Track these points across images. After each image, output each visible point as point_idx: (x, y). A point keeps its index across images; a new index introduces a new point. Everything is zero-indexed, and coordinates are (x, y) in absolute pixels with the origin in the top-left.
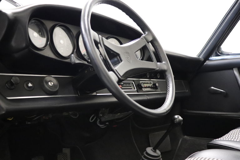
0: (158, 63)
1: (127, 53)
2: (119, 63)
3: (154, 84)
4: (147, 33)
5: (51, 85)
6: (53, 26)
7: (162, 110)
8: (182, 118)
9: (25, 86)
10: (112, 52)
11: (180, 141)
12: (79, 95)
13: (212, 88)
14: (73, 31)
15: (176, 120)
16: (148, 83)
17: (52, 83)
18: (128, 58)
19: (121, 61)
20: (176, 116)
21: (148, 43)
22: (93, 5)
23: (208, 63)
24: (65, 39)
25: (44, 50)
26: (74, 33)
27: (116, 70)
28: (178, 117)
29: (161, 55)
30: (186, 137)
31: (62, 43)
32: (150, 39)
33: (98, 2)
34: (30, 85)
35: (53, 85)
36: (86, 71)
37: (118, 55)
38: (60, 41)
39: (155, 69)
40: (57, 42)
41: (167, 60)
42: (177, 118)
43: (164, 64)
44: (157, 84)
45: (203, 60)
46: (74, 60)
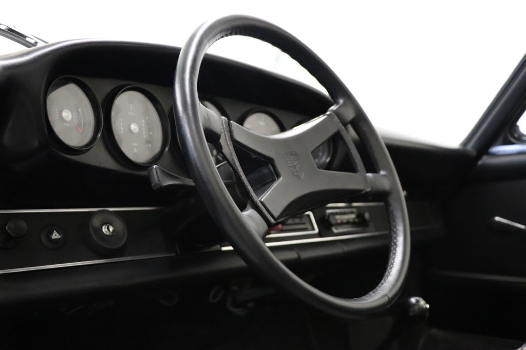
0: (370, 175)
1: (293, 154)
2: (273, 181)
3: (360, 216)
4: (341, 101)
5: (108, 233)
6: (111, 91)
7: (379, 299)
8: (427, 302)
9: (44, 239)
10: (254, 156)
11: (422, 340)
12: (176, 253)
13: (497, 219)
14: (161, 102)
15: (411, 309)
16: (345, 214)
17: (111, 229)
18: (294, 167)
19: (278, 176)
20: (413, 300)
21: (345, 125)
22: (205, 41)
23: (486, 160)
24: (143, 121)
25: (90, 153)
26: (164, 106)
27: (262, 203)
28: (418, 301)
29: (377, 155)
30: (434, 331)
31: (134, 131)
32: (350, 115)
33: (221, 32)
34: (55, 236)
35: (114, 231)
36: (193, 200)
37: (270, 161)
38: (130, 125)
39: (362, 190)
40: (122, 128)
41: (390, 166)
42: (414, 305)
43: (384, 176)
44: (367, 216)
45: (474, 153)
46: (159, 180)
